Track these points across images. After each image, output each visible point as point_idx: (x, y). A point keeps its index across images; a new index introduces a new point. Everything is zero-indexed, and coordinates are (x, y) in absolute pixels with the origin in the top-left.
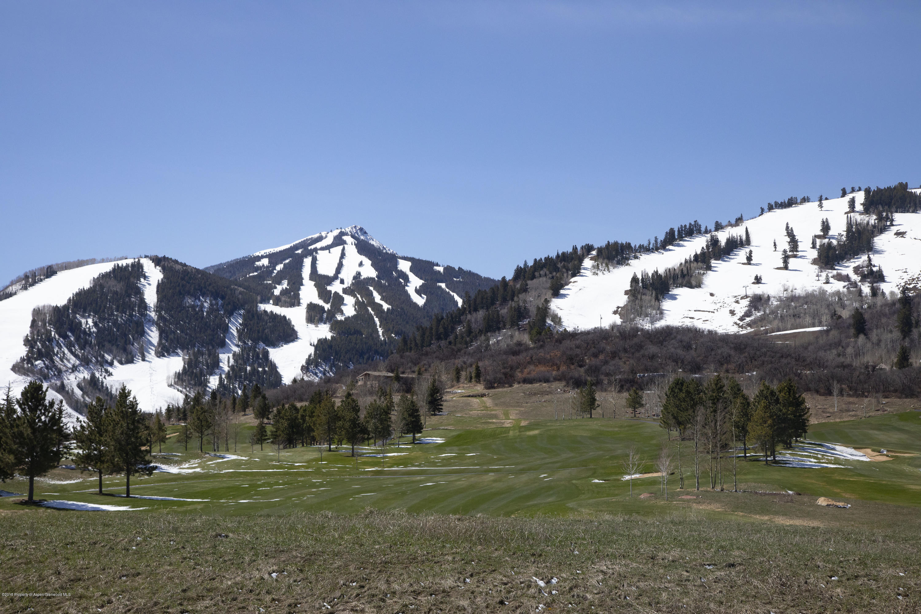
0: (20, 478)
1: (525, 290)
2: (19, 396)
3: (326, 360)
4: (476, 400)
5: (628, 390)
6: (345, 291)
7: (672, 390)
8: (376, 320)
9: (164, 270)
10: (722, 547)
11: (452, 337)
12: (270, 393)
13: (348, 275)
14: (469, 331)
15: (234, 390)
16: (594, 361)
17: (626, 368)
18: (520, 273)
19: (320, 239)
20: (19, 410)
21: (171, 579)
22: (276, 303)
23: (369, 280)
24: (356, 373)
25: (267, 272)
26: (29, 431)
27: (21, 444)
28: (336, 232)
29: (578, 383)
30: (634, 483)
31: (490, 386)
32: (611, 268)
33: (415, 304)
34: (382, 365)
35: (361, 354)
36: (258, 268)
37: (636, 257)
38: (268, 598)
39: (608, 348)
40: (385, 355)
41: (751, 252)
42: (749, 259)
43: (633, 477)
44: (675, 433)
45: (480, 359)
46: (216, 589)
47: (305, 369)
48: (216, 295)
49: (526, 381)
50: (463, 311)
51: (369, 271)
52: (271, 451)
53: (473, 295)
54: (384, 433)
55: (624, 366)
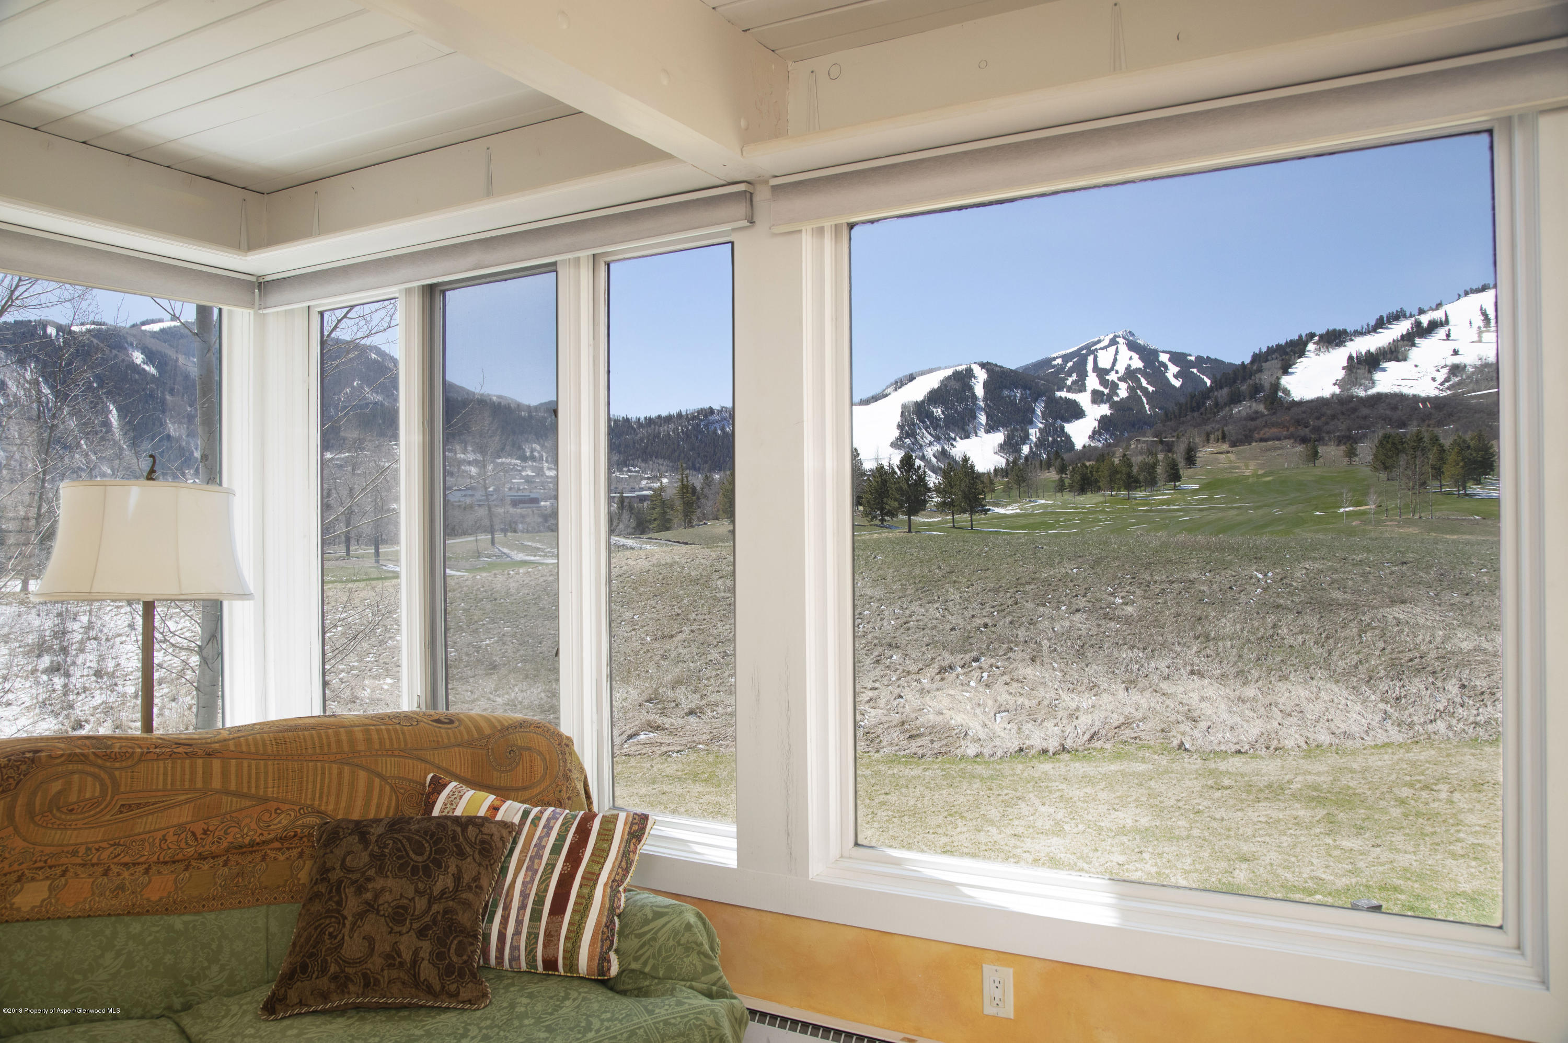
0: (902, 517)
1: (1260, 370)
2: (898, 463)
3: (1107, 430)
4: (1223, 456)
5: (1345, 444)
6: (1119, 379)
7: (1381, 443)
8: (1144, 399)
9: (988, 371)
10: (1400, 552)
11: (1203, 410)
12: (1066, 456)
13: (1121, 367)
14: (1216, 404)
15: (1040, 455)
16: (1317, 423)
17: (1343, 427)
18: (1257, 358)
19: (1099, 341)
20: (899, 472)
21: (1009, 572)
22: (1068, 391)
23: (1138, 370)
24: (1130, 439)
25: (1061, 368)
26: (906, 486)
27: (902, 495)
28: (1111, 336)
29: (1304, 440)
30: (1348, 514)
31: (1233, 444)
32: (1331, 350)
33: (1174, 387)
34: (1149, 432)
35: (1133, 425)
36: (1054, 366)
37: (1351, 340)
38: (1071, 584)
39: (1329, 412)
40: (1151, 425)
41: (1449, 330)
42: (1448, 335)
43: (1347, 509)
44: (1383, 476)
45: (1225, 425)
46: (1038, 578)
47: (1092, 437)
48: (1025, 387)
49: (1262, 440)
50: (1211, 389)
51: (1137, 363)
52: (1068, 497)
53: (1218, 377)
54: (1152, 482)
55: (1341, 426)
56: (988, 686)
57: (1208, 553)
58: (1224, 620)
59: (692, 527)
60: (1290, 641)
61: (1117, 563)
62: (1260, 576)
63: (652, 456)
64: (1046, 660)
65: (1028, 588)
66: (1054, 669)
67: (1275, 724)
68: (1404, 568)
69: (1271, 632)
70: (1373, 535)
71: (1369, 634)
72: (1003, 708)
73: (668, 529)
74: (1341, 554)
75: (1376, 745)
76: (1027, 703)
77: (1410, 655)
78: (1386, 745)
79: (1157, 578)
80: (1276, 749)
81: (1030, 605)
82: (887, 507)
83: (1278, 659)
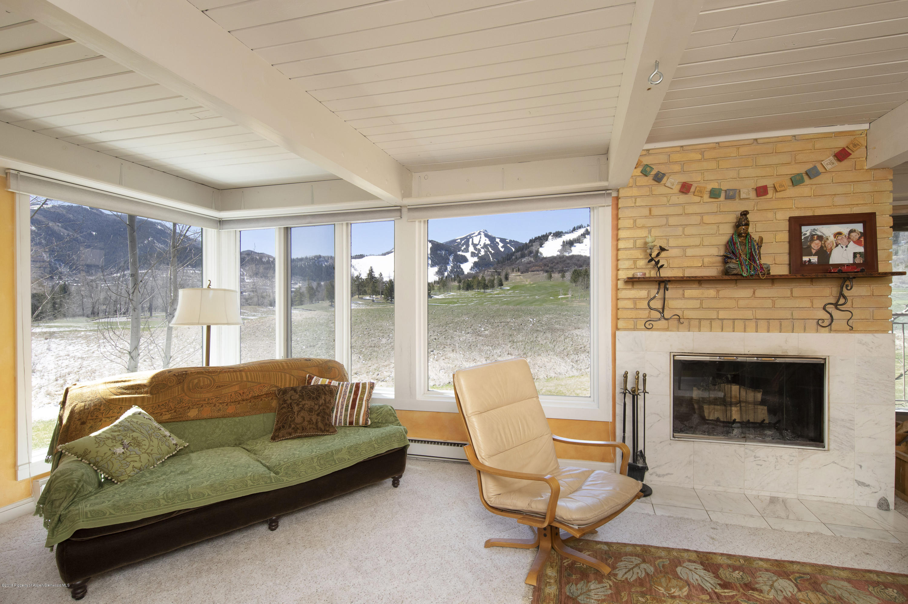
1: (532, 246)
3: (476, 267)
4: (518, 277)
5: (561, 273)
6: (481, 248)
7: (573, 273)
8: (490, 256)
9: (432, 243)
11: (511, 260)
12: (461, 276)
13: (482, 243)
14: (516, 258)
15: (451, 276)
16: (552, 265)
17: (560, 267)
18: (531, 241)
19: (474, 233)
22: (462, 252)
23: (488, 245)
24: (485, 270)
25: (460, 243)
28: (479, 231)
29: (547, 272)
30: (562, 298)
31: (522, 273)
32: (557, 239)
33: (501, 251)
34: (492, 268)
35: (486, 265)
36: (457, 242)
37: (564, 235)
39: (556, 261)
40: (493, 265)
43: (561, 296)
44: (574, 285)
45: (519, 266)
47: (471, 270)
48: (446, 250)
49: (532, 271)
50: (514, 252)
51: (488, 242)
52: (462, 292)
53: (517, 248)
54: (493, 287)
55: (560, 266)
56: (437, 361)
57: (513, 312)
58: (519, 335)
59: (313, 303)
60: (541, 342)
61: (482, 316)
62: (531, 320)
63: (294, 274)
64: (458, 351)
65: (450, 325)
66: (460, 354)
67: (537, 371)
68: (580, 317)
69: (535, 339)
70: (570, 305)
71: (568, 339)
72: (442, 368)
73: (302, 305)
74: (559, 312)
75: (569, 377)
76: (451, 366)
77: (581, 346)
78: (572, 377)
79: (496, 321)
80: (537, 379)
81: (451, 331)
83: (537, 348)
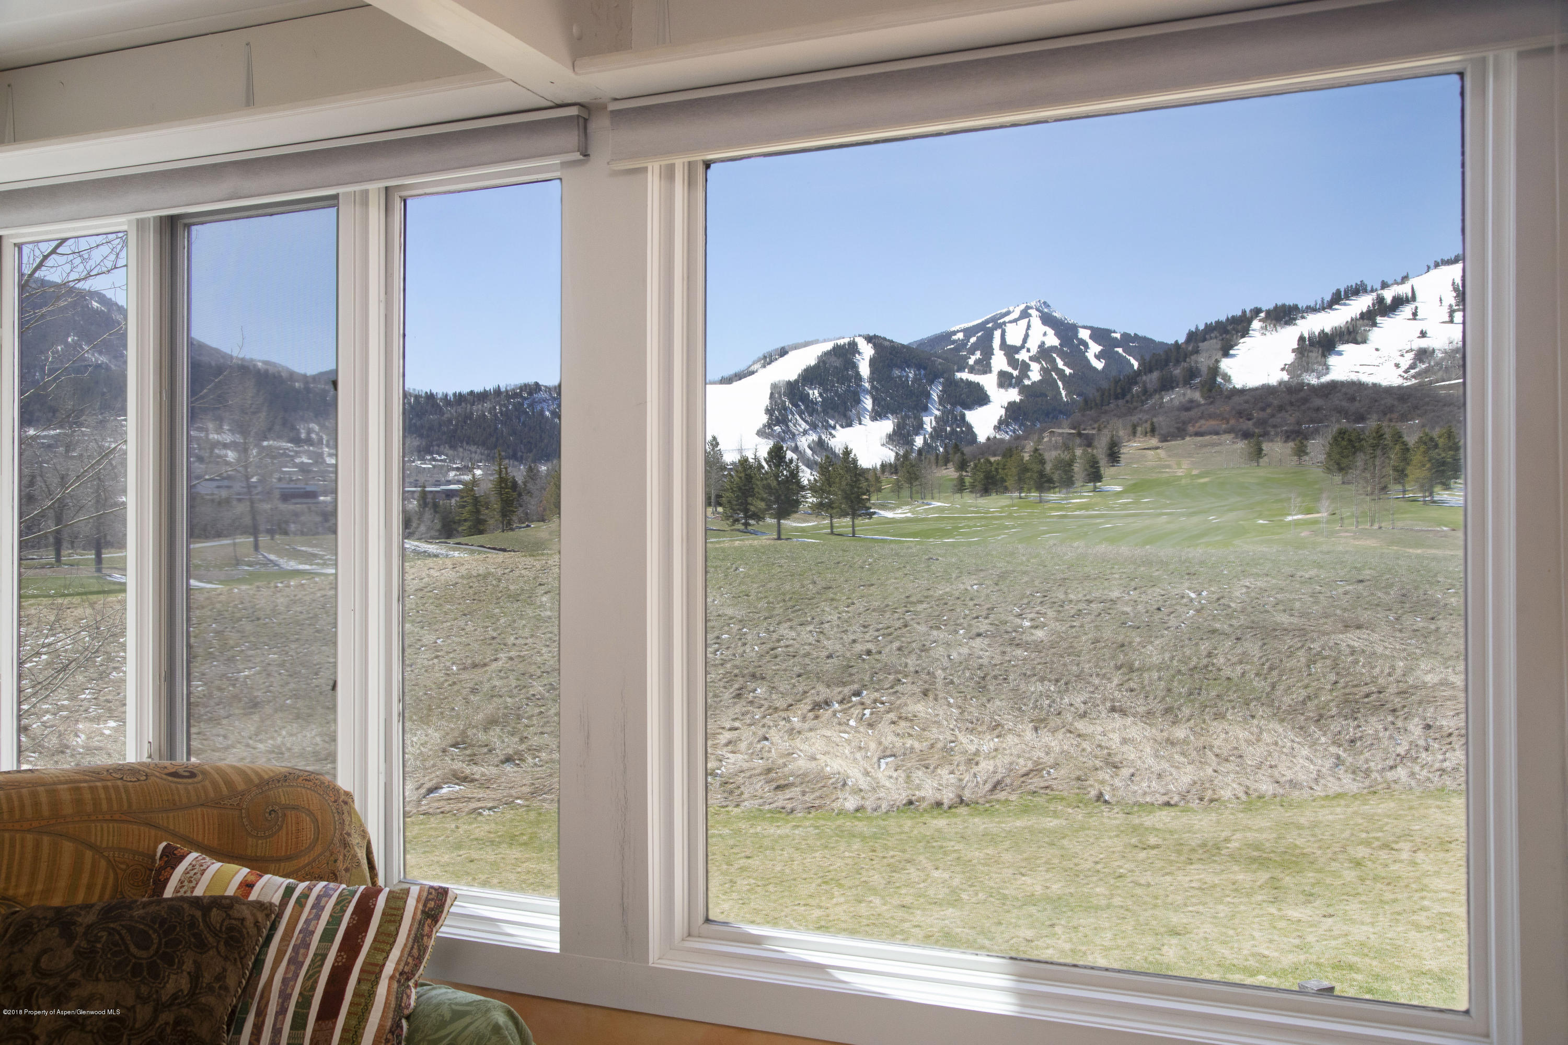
0: (770, 521)
1: (1196, 351)
2: (766, 455)
3: (1016, 420)
4: (1150, 453)
5: (1294, 440)
6: (1031, 359)
7: (1335, 439)
8: (1060, 383)
9: (875, 346)
11: (1128, 397)
12: (967, 450)
13: (1033, 345)
14: (1145, 391)
15: (936, 448)
16: (1262, 415)
17: (1292, 420)
18: (1193, 337)
19: (1008, 313)
20: (766, 467)
21: (897, 588)
22: (971, 372)
23: (1053, 349)
24: (1043, 431)
25: (962, 345)
26: (775, 483)
27: (770, 494)
28: (1022, 307)
29: (1246, 435)
30: (1296, 523)
31: (1164, 439)
32: (1279, 328)
33: (1095, 369)
34: (1066, 423)
35: (1046, 415)
36: (954, 342)
37: (1303, 317)
38: (971, 603)
39: (1276, 402)
40: (1068, 414)
41: (1416, 308)
42: (1415, 314)
43: (1295, 517)
44: (1338, 478)
45: (1155, 416)
46: (931, 596)
47: (997, 428)
48: (919, 366)
49: (1197, 434)
50: (1138, 373)
51: (1052, 340)
52: (968, 499)
53: (1147, 358)
54: (1068, 482)
55: (1290, 419)
56: (871, 725)
57: (1132, 567)
58: (1150, 647)
59: (512, 530)
60: (1227, 672)
61: (1026, 579)
62: (1193, 595)
63: (462, 442)
64: (941, 695)
65: (920, 607)
66: (949, 705)
67: (1209, 771)
68: (1360, 587)
69: (1205, 661)
70: (1325, 548)
71: (1319, 665)
72: (888, 753)
73: (481, 532)
74: (1287, 570)
75: (1327, 796)
76: (917, 745)
77: (1366, 689)
78: (1338, 796)
79: (1072, 596)
80: (1211, 801)
81: (922, 628)
82: (752, 508)
83: (1214, 693)
